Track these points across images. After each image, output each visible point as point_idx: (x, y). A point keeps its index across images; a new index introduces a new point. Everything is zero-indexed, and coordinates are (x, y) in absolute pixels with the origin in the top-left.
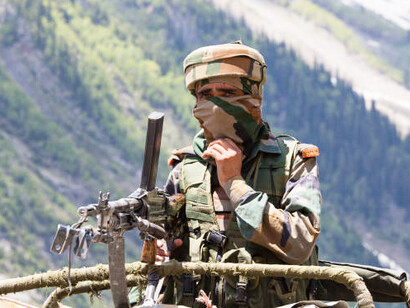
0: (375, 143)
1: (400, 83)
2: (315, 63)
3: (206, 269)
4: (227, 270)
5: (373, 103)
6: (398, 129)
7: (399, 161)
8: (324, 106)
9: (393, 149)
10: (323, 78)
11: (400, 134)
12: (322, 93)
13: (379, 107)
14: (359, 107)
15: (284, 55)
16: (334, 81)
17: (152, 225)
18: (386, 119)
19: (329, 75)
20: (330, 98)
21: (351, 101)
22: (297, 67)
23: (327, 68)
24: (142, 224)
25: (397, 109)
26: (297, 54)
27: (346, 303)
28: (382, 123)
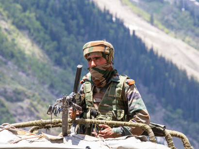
0: (134, 52)
1: (148, 22)
2: (105, 9)
5: (134, 32)
6: (146, 45)
7: (146, 62)
8: (108, 32)
9: (143, 56)
10: (108, 17)
11: (147, 48)
12: (107, 25)
13: (137, 34)
14: (126, 34)
15: (88, 4)
16: (114, 19)
17: (78, 106)
18: (140, 40)
19: (111, 16)
20: (112, 28)
21: (122, 30)
22: (95, 11)
23: (111, 12)
24: (75, 106)
25: (146, 36)
26: (95, 5)
27: (146, 136)
28: (138, 42)
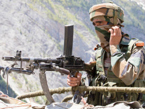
3: (95, 89)
4: (103, 89)
